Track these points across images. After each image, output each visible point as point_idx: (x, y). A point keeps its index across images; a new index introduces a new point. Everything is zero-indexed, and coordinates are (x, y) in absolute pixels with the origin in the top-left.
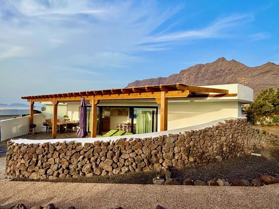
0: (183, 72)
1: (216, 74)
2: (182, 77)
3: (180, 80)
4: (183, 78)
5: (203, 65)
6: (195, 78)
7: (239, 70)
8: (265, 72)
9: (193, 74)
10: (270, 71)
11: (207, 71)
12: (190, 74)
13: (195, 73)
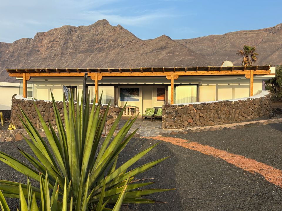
0: (40, 36)
1: (95, 46)
2: (39, 45)
3: (35, 50)
4: (41, 46)
5: (75, 28)
6: (62, 49)
7: (127, 42)
8: (159, 49)
9: (58, 41)
10: (165, 47)
11: (81, 39)
12: (53, 41)
13: (62, 39)
